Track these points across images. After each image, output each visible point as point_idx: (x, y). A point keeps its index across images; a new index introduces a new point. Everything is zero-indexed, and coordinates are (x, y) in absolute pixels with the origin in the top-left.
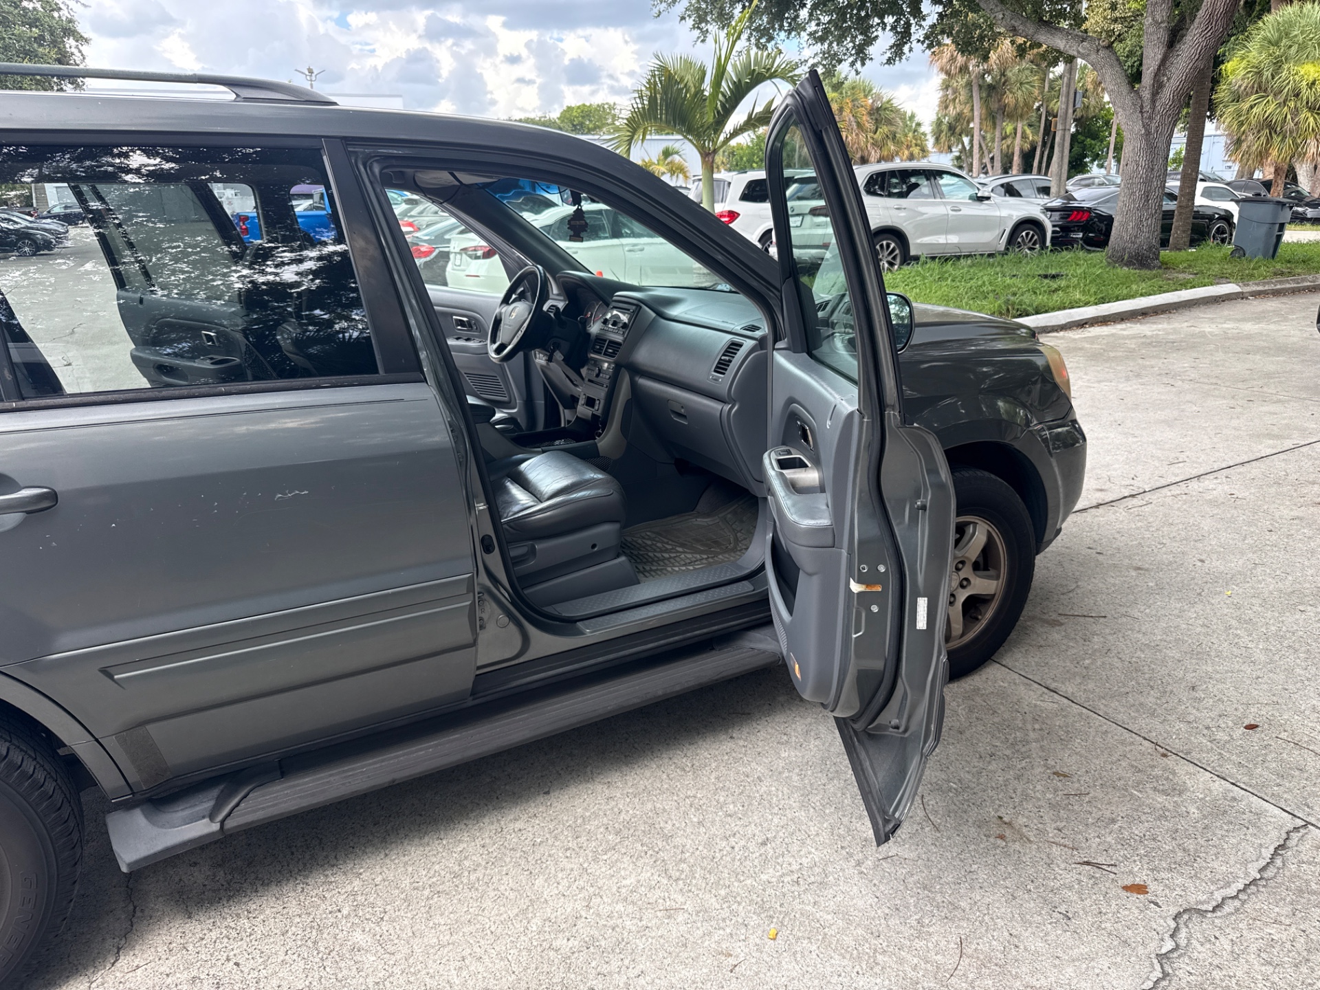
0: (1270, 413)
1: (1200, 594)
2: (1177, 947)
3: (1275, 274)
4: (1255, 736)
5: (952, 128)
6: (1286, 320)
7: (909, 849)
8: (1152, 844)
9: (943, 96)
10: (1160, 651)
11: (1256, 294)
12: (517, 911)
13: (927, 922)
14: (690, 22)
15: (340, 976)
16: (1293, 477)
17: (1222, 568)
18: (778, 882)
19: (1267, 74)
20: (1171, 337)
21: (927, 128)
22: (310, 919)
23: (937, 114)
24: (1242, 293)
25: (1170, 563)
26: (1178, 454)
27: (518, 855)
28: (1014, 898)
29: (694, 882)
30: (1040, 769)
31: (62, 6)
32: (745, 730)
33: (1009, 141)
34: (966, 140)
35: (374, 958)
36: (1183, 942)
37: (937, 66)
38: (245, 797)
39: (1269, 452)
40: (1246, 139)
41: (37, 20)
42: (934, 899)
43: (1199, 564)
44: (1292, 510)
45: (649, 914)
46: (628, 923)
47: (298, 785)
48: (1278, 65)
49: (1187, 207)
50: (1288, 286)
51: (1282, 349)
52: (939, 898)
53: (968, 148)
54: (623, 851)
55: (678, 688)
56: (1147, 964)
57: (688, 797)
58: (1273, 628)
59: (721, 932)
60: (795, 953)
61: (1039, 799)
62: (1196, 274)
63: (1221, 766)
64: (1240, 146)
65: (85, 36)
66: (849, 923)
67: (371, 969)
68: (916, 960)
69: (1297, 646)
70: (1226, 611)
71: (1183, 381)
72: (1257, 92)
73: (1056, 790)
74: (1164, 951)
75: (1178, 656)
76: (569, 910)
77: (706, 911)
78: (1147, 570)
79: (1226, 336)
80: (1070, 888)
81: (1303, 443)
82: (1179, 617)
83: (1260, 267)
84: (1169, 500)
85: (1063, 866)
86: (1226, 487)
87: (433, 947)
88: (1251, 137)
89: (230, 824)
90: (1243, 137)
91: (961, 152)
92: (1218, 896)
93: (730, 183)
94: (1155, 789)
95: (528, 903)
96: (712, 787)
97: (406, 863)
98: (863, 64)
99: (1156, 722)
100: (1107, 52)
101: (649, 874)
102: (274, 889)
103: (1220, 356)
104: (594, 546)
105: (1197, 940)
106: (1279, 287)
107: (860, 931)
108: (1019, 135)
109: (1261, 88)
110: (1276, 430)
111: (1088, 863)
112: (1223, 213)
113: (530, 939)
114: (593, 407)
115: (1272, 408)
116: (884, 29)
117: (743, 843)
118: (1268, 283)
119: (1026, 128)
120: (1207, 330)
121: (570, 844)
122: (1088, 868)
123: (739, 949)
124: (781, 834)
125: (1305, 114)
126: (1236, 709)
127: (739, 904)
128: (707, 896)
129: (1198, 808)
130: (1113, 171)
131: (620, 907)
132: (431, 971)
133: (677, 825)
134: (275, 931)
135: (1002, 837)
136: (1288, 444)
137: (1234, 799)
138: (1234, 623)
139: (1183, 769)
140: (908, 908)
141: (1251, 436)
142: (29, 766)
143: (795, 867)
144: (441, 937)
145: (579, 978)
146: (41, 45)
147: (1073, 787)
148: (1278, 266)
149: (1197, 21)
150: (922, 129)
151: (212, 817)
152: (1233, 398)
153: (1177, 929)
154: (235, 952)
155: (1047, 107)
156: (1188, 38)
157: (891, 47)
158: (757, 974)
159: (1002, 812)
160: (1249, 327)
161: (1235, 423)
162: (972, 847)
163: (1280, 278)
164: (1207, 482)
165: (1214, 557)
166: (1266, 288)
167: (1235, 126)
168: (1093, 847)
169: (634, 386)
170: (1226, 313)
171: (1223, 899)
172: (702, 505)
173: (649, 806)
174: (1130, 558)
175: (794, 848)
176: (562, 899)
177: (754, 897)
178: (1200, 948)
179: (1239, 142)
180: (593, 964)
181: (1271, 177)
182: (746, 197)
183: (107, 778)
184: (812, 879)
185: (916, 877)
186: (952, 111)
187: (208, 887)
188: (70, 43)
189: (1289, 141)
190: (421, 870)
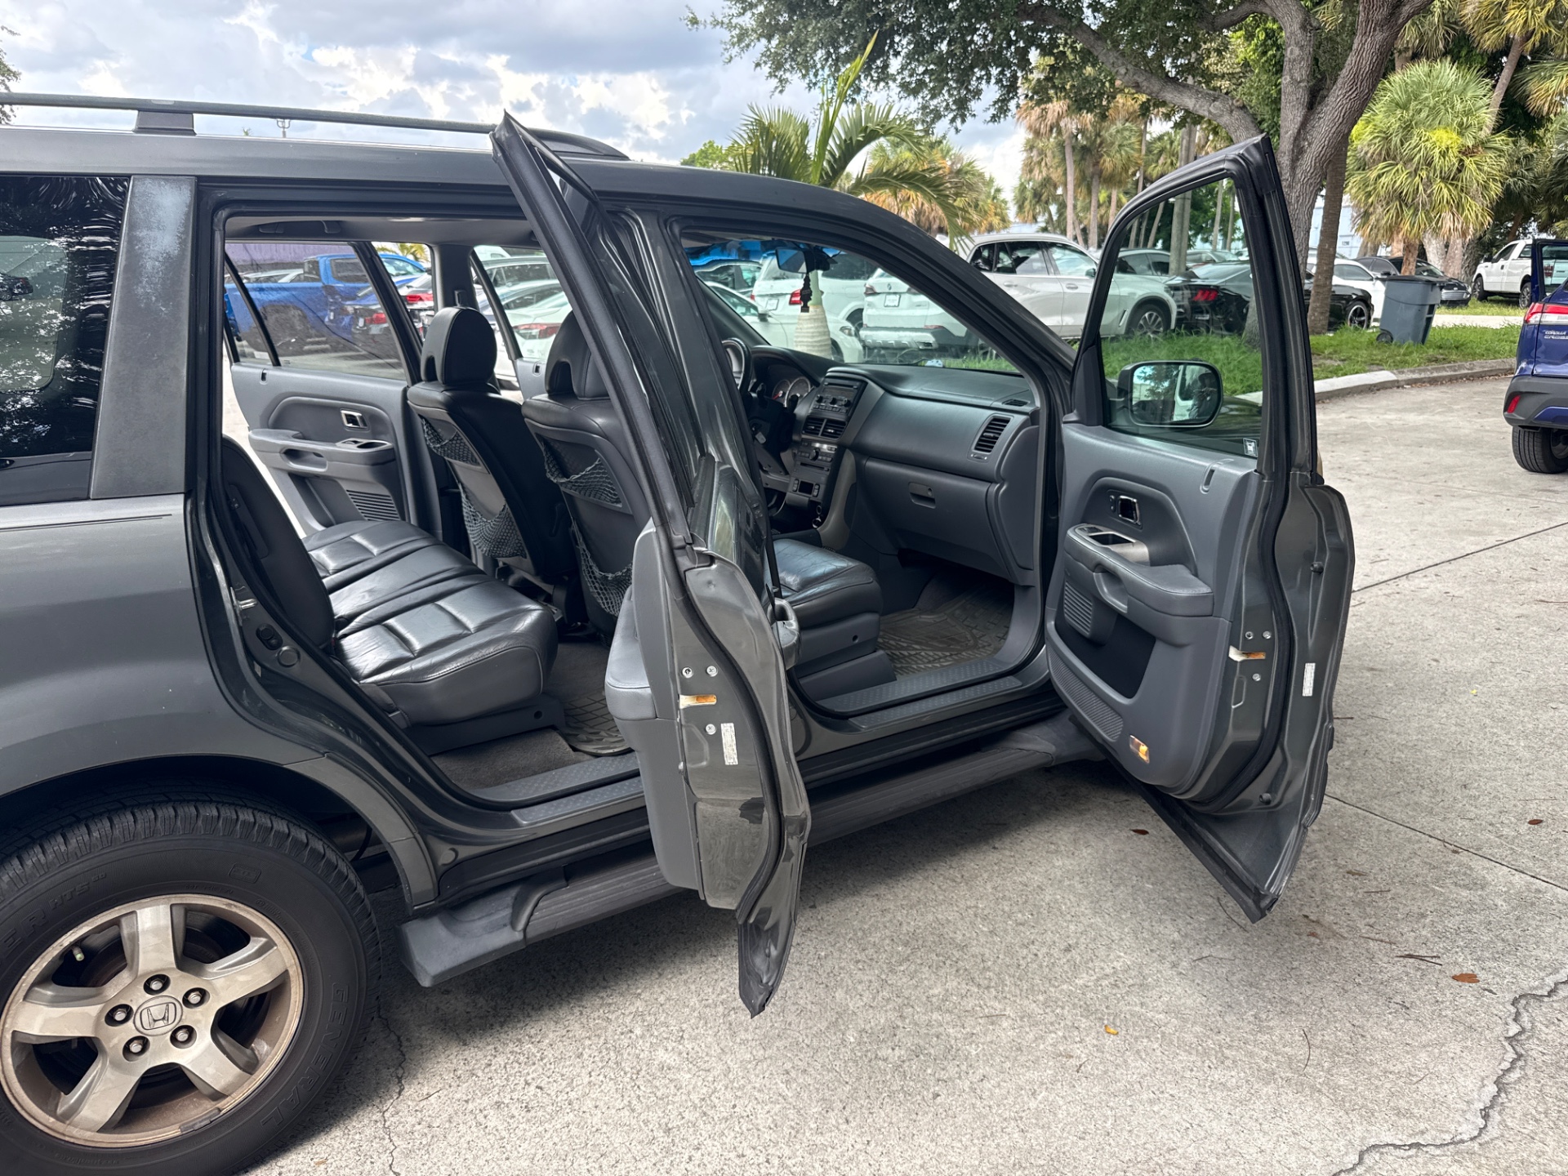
0: (1463, 509)
1: (1444, 694)
2: (1523, 1031)
3: (1430, 361)
4: (1542, 831)
5: (1037, 195)
6: (1451, 410)
7: (1222, 948)
8: (1469, 936)
9: (1027, 158)
10: (1420, 751)
11: (1413, 383)
12: (825, 1024)
13: (1264, 1017)
14: (766, 69)
15: (659, 1094)
16: (1505, 574)
17: (1459, 668)
18: (1095, 985)
19: (1396, 140)
20: (1332, 428)
21: (1008, 195)
22: (602, 1041)
23: (1020, 178)
24: (1398, 381)
25: (1403, 664)
26: (1378, 552)
27: (806, 969)
28: (1346, 992)
29: (1007, 989)
30: (1332, 869)
32: (1007, 841)
33: (1103, 211)
34: (1053, 208)
35: (689, 1076)
36: (1528, 1026)
37: (1026, 123)
38: (536, 905)
39: (1473, 548)
40: (1374, 211)
42: (1264, 996)
43: (1435, 663)
44: (1514, 608)
45: (970, 1021)
46: (951, 1031)
47: (589, 893)
48: (1407, 128)
49: (1325, 286)
50: (1444, 374)
51: (1454, 442)
52: (1268, 994)
53: (1055, 218)
54: (919, 961)
55: (955, 790)
56: (1499, 1046)
57: (970, 907)
58: (1530, 726)
59: (1053, 1035)
60: (1138, 1052)
61: (1340, 898)
62: (1343, 360)
63: (1516, 860)
64: (1368, 219)
65: (13, 69)
66: (1185, 1021)
67: (691, 1087)
68: (1265, 1053)
69: (1559, 742)
70: (1476, 710)
71: (1360, 475)
72: (1385, 160)
73: (1355, 889)
74: (1511, 1034)
75: (1440, 755)
76: (882, 1021)
77: (1030, 1017)
78: (1381, 670)
79: (1391, 428)
80: (1400, 980)
81: (1507, 539)
82: (1429, 717)
83: (1411, 353)
84: (1382, 599)
85: (1385, 959)
86: (1439, 586)
87: (750, 1062)
88: (1379, 210)
89: (530, 933)
90: (1371, 209)
91: (1047, 223)
92: (1550, 981)
94: (1456, 884)
95: (836, 1016)
96: (992, 897)
97: (686, 982)
98: (963, 121)
99: (1437, 820)
100: (1242, 112)
101: (955, 984)
103: (1390, 449)
104: (855, 638)
105: (1541, 1022)
106: (1435, 374)
107: (1198, 1029)
108: (1114, 203)
109: (1389, 156)
110: (1474, 527)
111: (1411, 956)
112: (1360, 294)
113: (852, 1050)
114: (810, 492)
115: (1465, 503)
116: (988, 82)
117: (1044, 950)
118: (1424, 371)
119: (1121, 196)
120: (1369, 421)
121: (859, 957)
122: (1412, 960)
123: (1077, 1050)
124: (1082, 940)
125: (1438, 184)
126: (1515, 806)
127: (1063, 1008)
128: (1026, 1002)
129: (1505, 901)
130: (1220, 246)
131: (936, 1016)
132: (757, 1085)
133: (968, 935)
134: (568, 1054)
135: (1313, 934)
136: (1491, 541)
137: (1538, 891)
138: (1488, 721)
139: (1478, 865)
140: (1240, 1004)
141: (1450, 532)
143: (1108, 971)
144: (754, 1052)
145: (919, 1085)
147: (1372, 885)
148: (1431, 352)
149: (1340, 81)
150: (1002, 196)
151: (513, 925)
152: (1418, 492)
153: (1518, 1014)
154: (532, 1076)
155: (1145, 172)
156: (1331, 99)
157: (995, 103)
158: (1105, 1072)
159: (1306, 911)
160: (1413, 418)
161: (1428, 519)
162: (1287, 945)
163: (1436, 366)
164: (1417, 581)
165: (1448, 656)
166: (1423, 375)
167: (1362, 196)
168: (1410, 940)
169: (860, 471)
170: (1384, 403)
171: (1556, 984)
172: (925, 599)
173: (930, 917)
174: (1360, 660)
175: (1102, 952)
176: (871, 1011)
177: (1076, 1000)
178: (1547, 1031)
179: (1366, 215)
180: (929, 1071)
181: (1399, 254)
184: (1131, 982)
185: (1238, 976)
186: (1038, 176)
187: (473, 1015)
189: (1421, 215)
190: (705, 988)
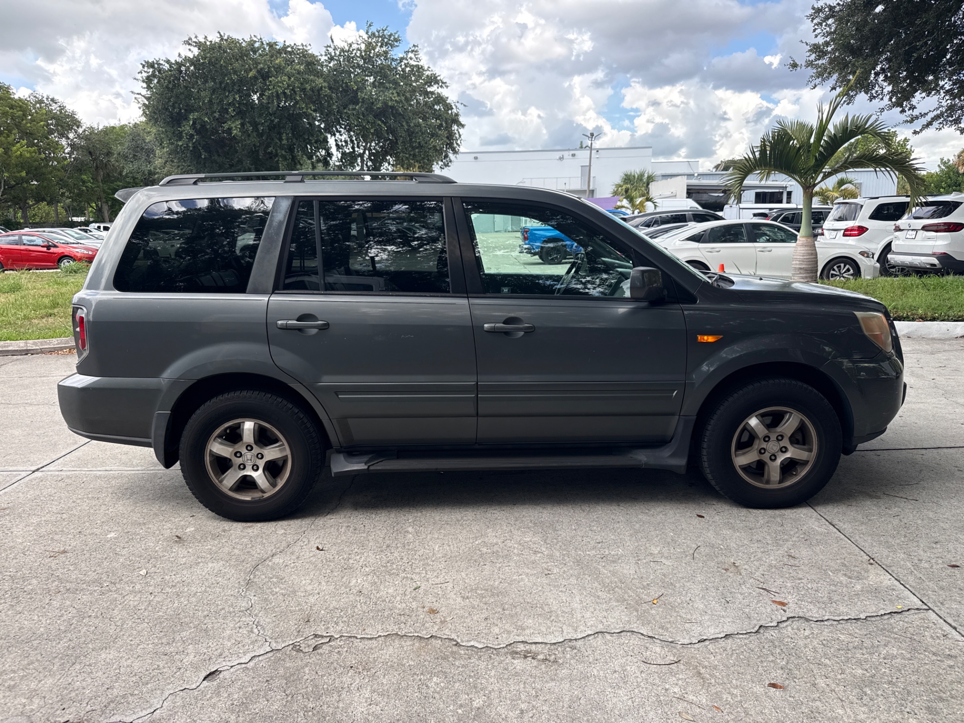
2: (776, 626)
4: (951, 570)
7: (671, 561)
8: (813, 592)
30: (781, 552)
31: (454, 107)
36: (782, 626)
38: (381, 461)
41: (440, 115)
56: (752, 626)
61: (765, 562)
63: (904, 576)
65: (463, 123)
73: (780, 561)
74: (767, 625)
75: (947, 527)
80: (742, 594)
85: (748, 586)
89: (371, 468)
92: (826, 618)
93: (862, 206)
94: (845, 574)
99: (886, 551)
102: (389, 509)
105: (793, 627)
111: (764, 589)
122: (762, 590)
126: (954, 557)
129: (862, 587)
131: (516, 546)
135: (726, 569)
137: (893, 589)
139: (876, 571)
142: (309, 425)
146: (440, 129)
147: (793, 563)
151: (366, 463)
153: (784, 621)
159: (737, 562)
168: (775, 584)
171: (828, 619)
175: (613, 547)
178: (790, 630)
182: (873, 217)
183: (333, 438)
184: (611, 559)
188: (455, 127)
